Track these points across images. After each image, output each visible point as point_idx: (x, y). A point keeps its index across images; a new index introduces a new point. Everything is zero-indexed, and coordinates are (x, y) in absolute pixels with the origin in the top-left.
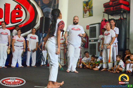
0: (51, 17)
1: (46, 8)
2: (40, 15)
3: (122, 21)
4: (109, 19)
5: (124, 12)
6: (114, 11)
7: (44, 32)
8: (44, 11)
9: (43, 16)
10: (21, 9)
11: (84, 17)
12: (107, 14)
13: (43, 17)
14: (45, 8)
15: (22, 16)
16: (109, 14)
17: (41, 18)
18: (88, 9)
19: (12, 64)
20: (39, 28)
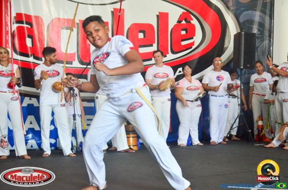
0: (259, 30)
1: (246, 12)
2: (233, 29)
7: (243, 66)
9: (239, 31)
10: (192, 20)
13: (239, 33)
14: (243, 13)
15: (195, 36)
17: (235, 35)
19: (179, 139)
20: (232, 57)
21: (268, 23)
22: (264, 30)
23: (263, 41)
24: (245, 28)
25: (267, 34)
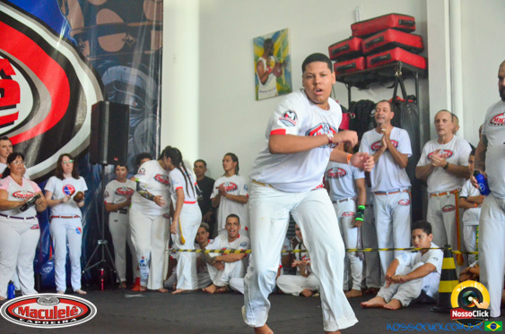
0: (136, 100)
1: (114, 68)
2: (90, 94)
3: (401, 107)
4: (354, 103)
5: (408, 74)
6: (368, 73)
7: (108, 160)
8: (106, 79)
9: (102, 99)
11: (260, 98)
12: (343, 85)
13: (101, 102)
14: (109, 69)
15: (19, 102)
16: (350, 85)
17: (93, 107)
18: (272, 67)
20: (88, 143)
21: (152, 89)
22: (144, 100)
23: (142, 118)
24: (112, 95)
25: (149, 107)
